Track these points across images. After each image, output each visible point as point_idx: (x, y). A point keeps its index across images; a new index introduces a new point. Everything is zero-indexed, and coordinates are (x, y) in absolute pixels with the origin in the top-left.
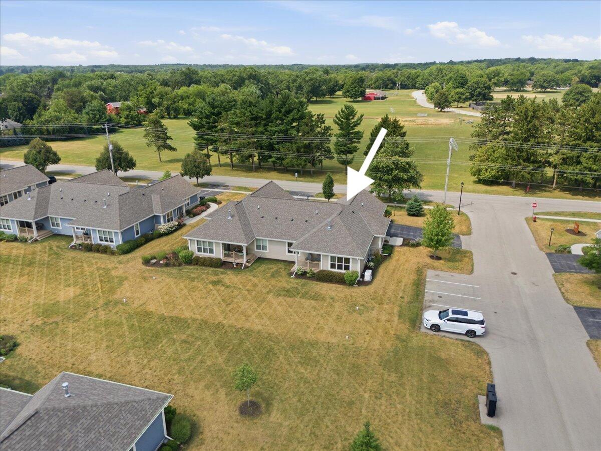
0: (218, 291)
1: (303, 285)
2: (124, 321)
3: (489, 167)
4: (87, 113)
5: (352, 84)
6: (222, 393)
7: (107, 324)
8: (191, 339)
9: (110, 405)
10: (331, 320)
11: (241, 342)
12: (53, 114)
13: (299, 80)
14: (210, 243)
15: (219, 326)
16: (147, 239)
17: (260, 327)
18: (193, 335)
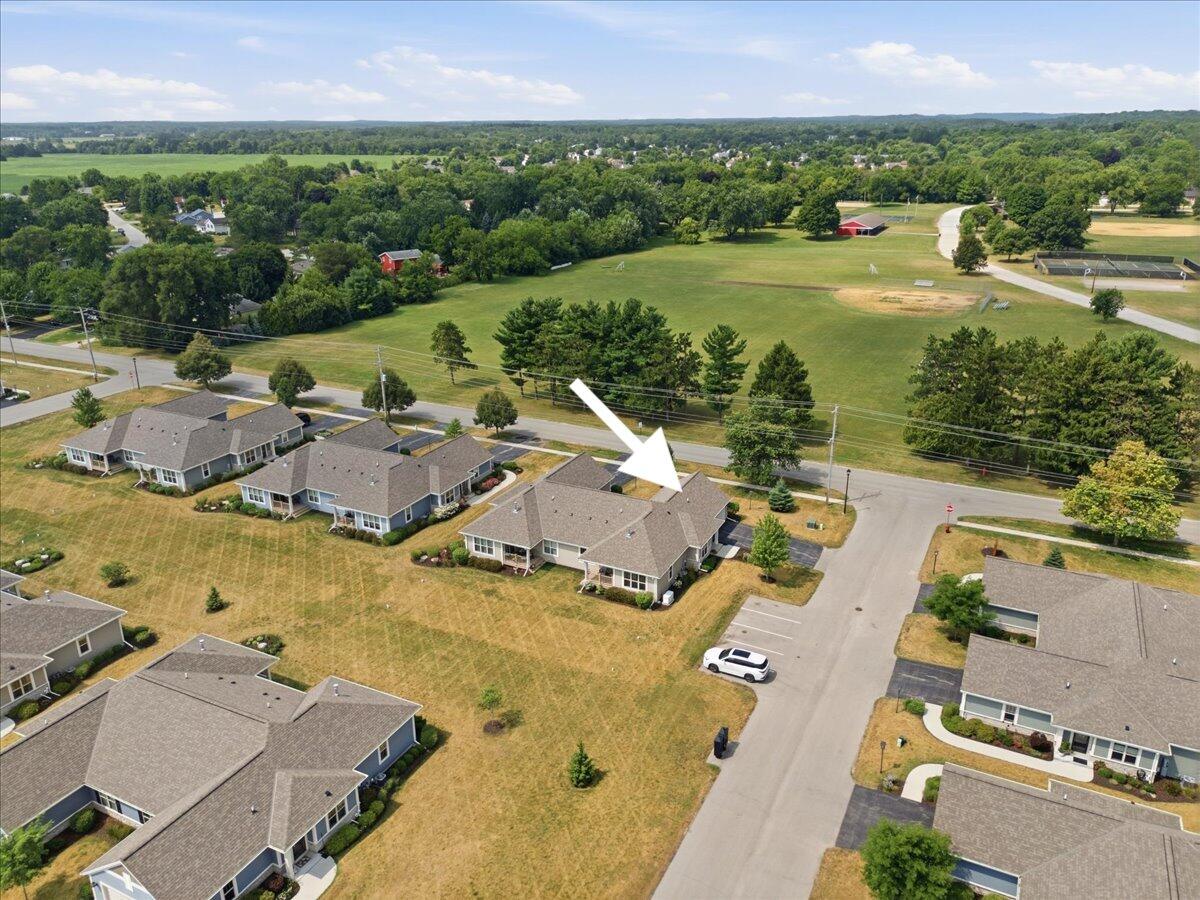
0: (490, 603)
1: (588, 604)
2: (386, 630)
3: (930, 434)
4: (351, 286)
5: (814, 206)
6: (472, 711)
7: (369, 632)
8: (451, 656)
9: (369, 706)
10: (603, 649)
11: (502, 663)
12: (304, 292)
13: (714, 201)
14: (490, 543)
15: (482, 644)
16: (420, 524)
17: (525, 650)
18: (453, 652)
